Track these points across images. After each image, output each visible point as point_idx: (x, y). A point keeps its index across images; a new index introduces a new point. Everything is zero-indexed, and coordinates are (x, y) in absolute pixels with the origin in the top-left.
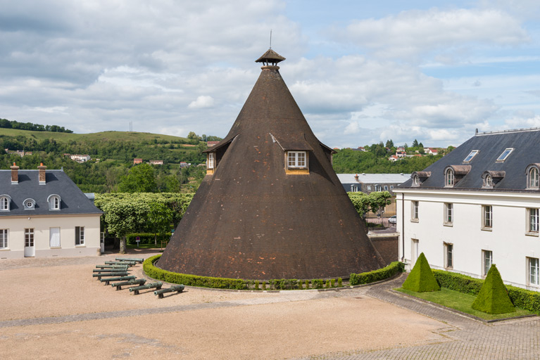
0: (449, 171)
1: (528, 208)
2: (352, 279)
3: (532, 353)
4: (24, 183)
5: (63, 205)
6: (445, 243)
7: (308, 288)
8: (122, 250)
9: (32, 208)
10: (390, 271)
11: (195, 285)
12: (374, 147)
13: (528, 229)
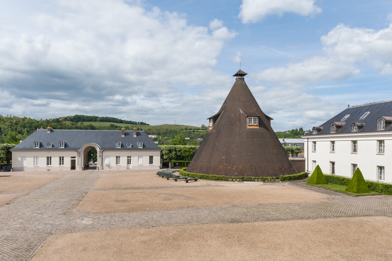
0: (333, 125)
1: (378, 140)
2: (280, 178)
3: (380, 208)
4: (127, 136)
5: (144, 146)
6: (331, 162)
7: (258, 181)
8: (170, 167)
9: (130, 147)
10: (301, 176)
11: (203, 178)
12: (293, 131)
13: (378, 152)
